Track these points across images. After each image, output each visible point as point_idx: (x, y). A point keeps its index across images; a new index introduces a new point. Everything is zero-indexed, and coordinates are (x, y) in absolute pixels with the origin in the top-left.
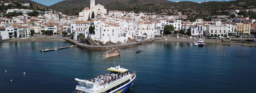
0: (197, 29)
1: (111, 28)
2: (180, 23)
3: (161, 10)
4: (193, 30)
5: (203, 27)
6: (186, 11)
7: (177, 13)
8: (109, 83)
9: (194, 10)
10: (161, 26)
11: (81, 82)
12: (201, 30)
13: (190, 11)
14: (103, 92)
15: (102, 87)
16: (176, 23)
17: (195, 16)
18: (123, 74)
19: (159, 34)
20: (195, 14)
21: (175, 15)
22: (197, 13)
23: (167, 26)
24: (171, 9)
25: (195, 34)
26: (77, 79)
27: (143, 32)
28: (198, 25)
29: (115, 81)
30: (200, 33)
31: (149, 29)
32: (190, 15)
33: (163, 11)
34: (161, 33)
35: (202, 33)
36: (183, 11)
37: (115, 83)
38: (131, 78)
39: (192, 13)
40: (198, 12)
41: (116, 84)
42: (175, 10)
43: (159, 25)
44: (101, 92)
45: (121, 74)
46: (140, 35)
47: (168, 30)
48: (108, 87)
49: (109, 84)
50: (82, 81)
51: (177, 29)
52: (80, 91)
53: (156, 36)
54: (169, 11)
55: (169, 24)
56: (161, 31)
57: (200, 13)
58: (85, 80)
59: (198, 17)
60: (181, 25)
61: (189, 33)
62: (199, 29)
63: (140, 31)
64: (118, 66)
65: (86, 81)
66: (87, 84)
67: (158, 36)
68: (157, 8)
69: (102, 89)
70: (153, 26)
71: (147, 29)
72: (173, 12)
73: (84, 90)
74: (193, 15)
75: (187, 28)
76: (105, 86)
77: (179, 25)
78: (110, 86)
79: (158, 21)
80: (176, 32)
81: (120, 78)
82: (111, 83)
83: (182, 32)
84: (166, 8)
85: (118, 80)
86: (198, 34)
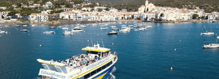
0: (212, 16)
1: (171, 14)
2: (202, 13)
3: (182, 6)
4: (210, 17)
5: (215, 15)
6: (203, 6)
7: (195, 7)
8: (87, 65)
9: (210, 5)
10: (191, 15)
11: (46, 64)
12: (214, 16)
13: (207, 6)
14: (79, 77)
15: (78, 70)
16: (199, 13)
17: (211, 10)
18: (104, 54)
19: (190, 18)
20: (211, 8)
21: (194, 9)
22: (212, 8)
23: (194, 14)
24: (190, 5)
25: (211, 18)
26: (40, 60)
27: (182, 17)
28: (213, 14)
29: (95, 63)
30: (214, 18)
31: (185, 15)
32: (207, 9)
33: (183, 6)
34: (191, 18)
35: (215, 18)
36: (201, 6)
37: (95, 65)
38: (113, 60)
39: (209, 7)
40: (214, 7)
41: (96, 67)
42: (194, 5)
43: (190, 14)
44: (77, 78)
45: (101, 54)
46: (180, 18)
47: (194, 17)
48: (86, 70)
49: (87, 67)
50: (48, 62)
51: (200, 16)
52: (46, 76)
53: (188, 19)
54: (189, 6)
55: (195, 13)
56: (191, 17)
57: (216, 8)
58: (52, 60)
59: (213, 10)
60: (202, 14)
61: (207, 18)
62: (213, 16)
63: (181, 16)
64: (96, 44)
65: (53, 62)
66: (55, 66)
67: (189, 19)
68: (178, 4)
69: (78, 74)
70: (187, 14)
71: (184, 16)
72: (192, 6)
73: (51, 76)
74: (209, 9)
75: (206, 15)
76: (82, 69)
77: (201, 14)
78: (89, 70)
79: (189, 12)
80: (199, 18)
81: (101, 59)
82: (90, 65)
83: (203, 18)
84: (186, 4)
85: (99, 61)
86: (212, 18)
